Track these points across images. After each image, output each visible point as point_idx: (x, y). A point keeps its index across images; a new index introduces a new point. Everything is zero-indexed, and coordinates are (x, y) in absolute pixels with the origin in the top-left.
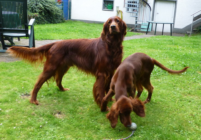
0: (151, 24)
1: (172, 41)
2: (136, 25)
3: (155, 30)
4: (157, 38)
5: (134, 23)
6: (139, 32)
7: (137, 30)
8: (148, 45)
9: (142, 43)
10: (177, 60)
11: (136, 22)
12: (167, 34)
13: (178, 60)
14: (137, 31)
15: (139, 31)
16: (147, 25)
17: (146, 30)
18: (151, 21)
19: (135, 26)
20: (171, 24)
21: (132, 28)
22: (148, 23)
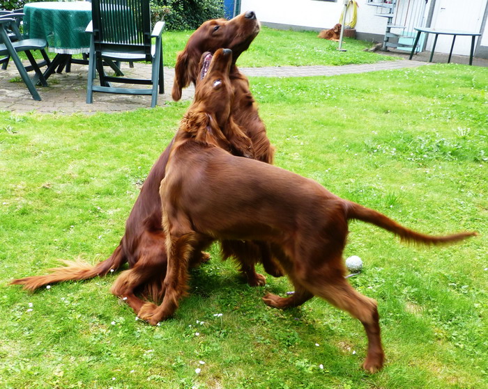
0: (423, 36)
1: (470, 79)
2: (389, 35)
3: (431, 50)
4: (434, 69)
5: (383, 31)
6: (393, 53)
7: (389, 49)
8: (411, 85)
9: (397, 81)
10: (476, 126)
11: (389, 28)
12: (460, 60)
13: (480, 126)
14: (389, 51)
15: (394, 50)
16: (413, 36)
17: (411, 49)
18: (424, 28)
19: (385, 39)
20: (474, 37)
21: (376, 43)
22: (417, 32)
